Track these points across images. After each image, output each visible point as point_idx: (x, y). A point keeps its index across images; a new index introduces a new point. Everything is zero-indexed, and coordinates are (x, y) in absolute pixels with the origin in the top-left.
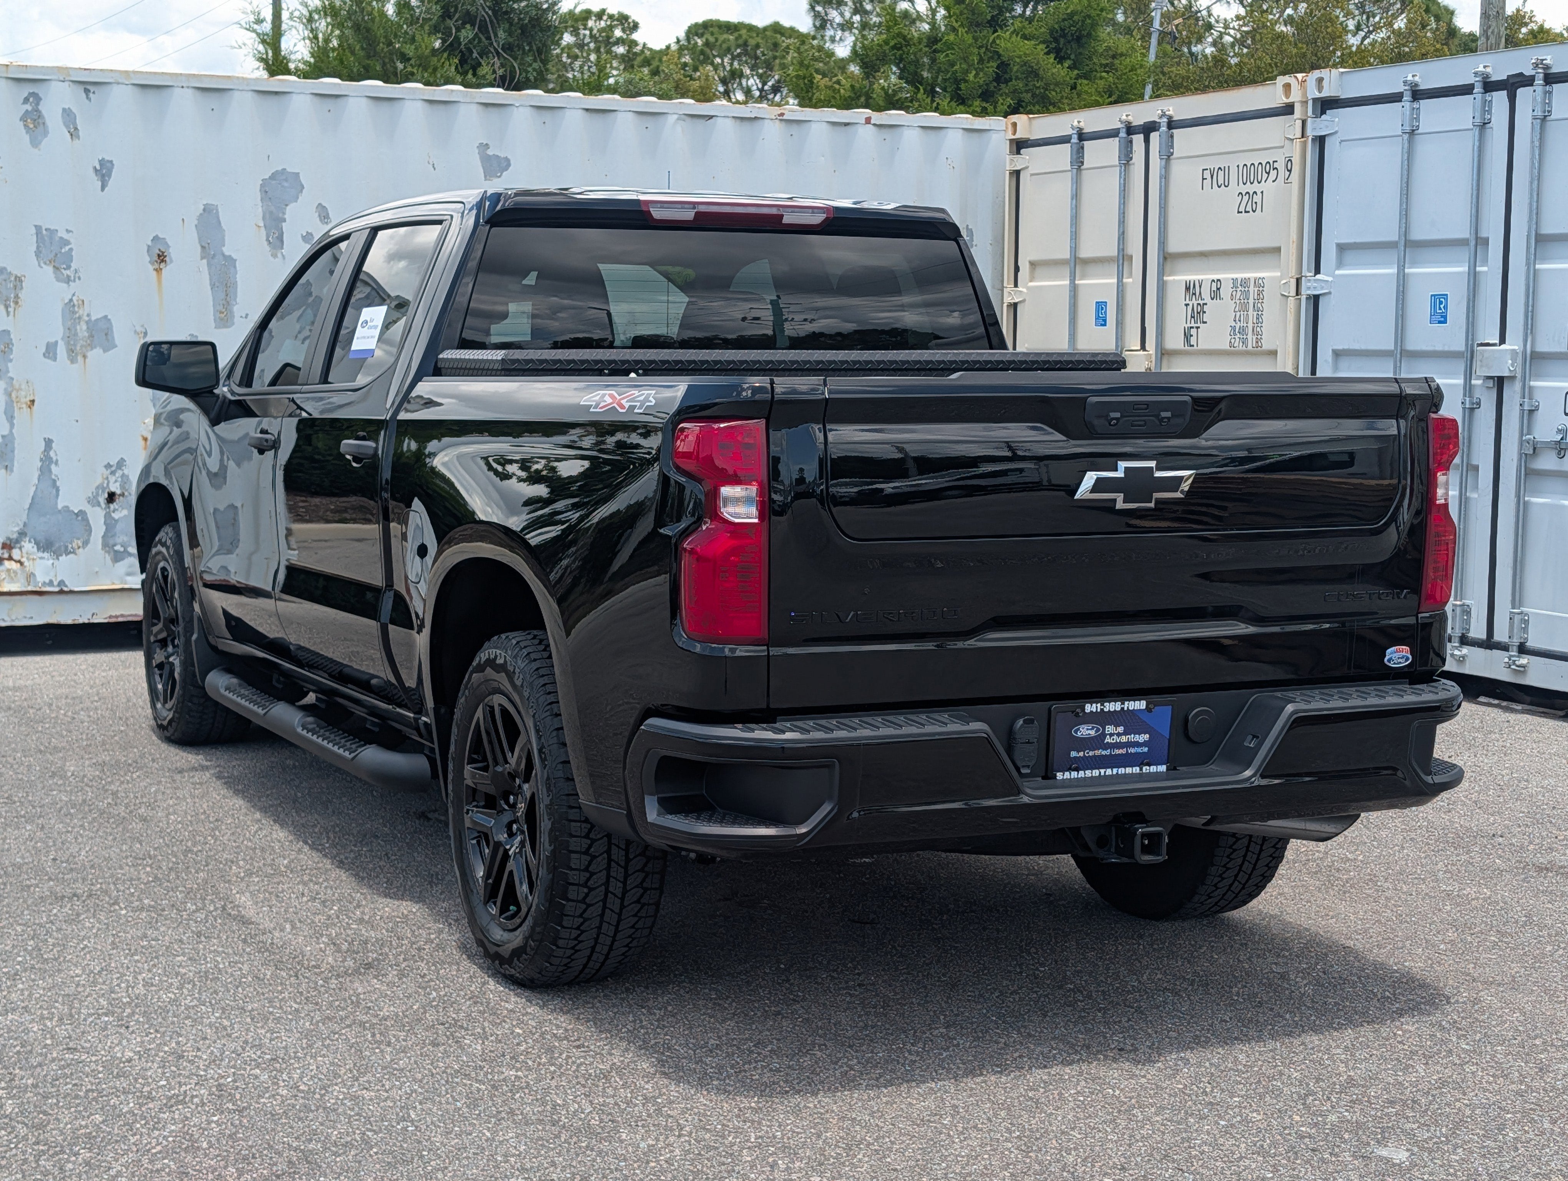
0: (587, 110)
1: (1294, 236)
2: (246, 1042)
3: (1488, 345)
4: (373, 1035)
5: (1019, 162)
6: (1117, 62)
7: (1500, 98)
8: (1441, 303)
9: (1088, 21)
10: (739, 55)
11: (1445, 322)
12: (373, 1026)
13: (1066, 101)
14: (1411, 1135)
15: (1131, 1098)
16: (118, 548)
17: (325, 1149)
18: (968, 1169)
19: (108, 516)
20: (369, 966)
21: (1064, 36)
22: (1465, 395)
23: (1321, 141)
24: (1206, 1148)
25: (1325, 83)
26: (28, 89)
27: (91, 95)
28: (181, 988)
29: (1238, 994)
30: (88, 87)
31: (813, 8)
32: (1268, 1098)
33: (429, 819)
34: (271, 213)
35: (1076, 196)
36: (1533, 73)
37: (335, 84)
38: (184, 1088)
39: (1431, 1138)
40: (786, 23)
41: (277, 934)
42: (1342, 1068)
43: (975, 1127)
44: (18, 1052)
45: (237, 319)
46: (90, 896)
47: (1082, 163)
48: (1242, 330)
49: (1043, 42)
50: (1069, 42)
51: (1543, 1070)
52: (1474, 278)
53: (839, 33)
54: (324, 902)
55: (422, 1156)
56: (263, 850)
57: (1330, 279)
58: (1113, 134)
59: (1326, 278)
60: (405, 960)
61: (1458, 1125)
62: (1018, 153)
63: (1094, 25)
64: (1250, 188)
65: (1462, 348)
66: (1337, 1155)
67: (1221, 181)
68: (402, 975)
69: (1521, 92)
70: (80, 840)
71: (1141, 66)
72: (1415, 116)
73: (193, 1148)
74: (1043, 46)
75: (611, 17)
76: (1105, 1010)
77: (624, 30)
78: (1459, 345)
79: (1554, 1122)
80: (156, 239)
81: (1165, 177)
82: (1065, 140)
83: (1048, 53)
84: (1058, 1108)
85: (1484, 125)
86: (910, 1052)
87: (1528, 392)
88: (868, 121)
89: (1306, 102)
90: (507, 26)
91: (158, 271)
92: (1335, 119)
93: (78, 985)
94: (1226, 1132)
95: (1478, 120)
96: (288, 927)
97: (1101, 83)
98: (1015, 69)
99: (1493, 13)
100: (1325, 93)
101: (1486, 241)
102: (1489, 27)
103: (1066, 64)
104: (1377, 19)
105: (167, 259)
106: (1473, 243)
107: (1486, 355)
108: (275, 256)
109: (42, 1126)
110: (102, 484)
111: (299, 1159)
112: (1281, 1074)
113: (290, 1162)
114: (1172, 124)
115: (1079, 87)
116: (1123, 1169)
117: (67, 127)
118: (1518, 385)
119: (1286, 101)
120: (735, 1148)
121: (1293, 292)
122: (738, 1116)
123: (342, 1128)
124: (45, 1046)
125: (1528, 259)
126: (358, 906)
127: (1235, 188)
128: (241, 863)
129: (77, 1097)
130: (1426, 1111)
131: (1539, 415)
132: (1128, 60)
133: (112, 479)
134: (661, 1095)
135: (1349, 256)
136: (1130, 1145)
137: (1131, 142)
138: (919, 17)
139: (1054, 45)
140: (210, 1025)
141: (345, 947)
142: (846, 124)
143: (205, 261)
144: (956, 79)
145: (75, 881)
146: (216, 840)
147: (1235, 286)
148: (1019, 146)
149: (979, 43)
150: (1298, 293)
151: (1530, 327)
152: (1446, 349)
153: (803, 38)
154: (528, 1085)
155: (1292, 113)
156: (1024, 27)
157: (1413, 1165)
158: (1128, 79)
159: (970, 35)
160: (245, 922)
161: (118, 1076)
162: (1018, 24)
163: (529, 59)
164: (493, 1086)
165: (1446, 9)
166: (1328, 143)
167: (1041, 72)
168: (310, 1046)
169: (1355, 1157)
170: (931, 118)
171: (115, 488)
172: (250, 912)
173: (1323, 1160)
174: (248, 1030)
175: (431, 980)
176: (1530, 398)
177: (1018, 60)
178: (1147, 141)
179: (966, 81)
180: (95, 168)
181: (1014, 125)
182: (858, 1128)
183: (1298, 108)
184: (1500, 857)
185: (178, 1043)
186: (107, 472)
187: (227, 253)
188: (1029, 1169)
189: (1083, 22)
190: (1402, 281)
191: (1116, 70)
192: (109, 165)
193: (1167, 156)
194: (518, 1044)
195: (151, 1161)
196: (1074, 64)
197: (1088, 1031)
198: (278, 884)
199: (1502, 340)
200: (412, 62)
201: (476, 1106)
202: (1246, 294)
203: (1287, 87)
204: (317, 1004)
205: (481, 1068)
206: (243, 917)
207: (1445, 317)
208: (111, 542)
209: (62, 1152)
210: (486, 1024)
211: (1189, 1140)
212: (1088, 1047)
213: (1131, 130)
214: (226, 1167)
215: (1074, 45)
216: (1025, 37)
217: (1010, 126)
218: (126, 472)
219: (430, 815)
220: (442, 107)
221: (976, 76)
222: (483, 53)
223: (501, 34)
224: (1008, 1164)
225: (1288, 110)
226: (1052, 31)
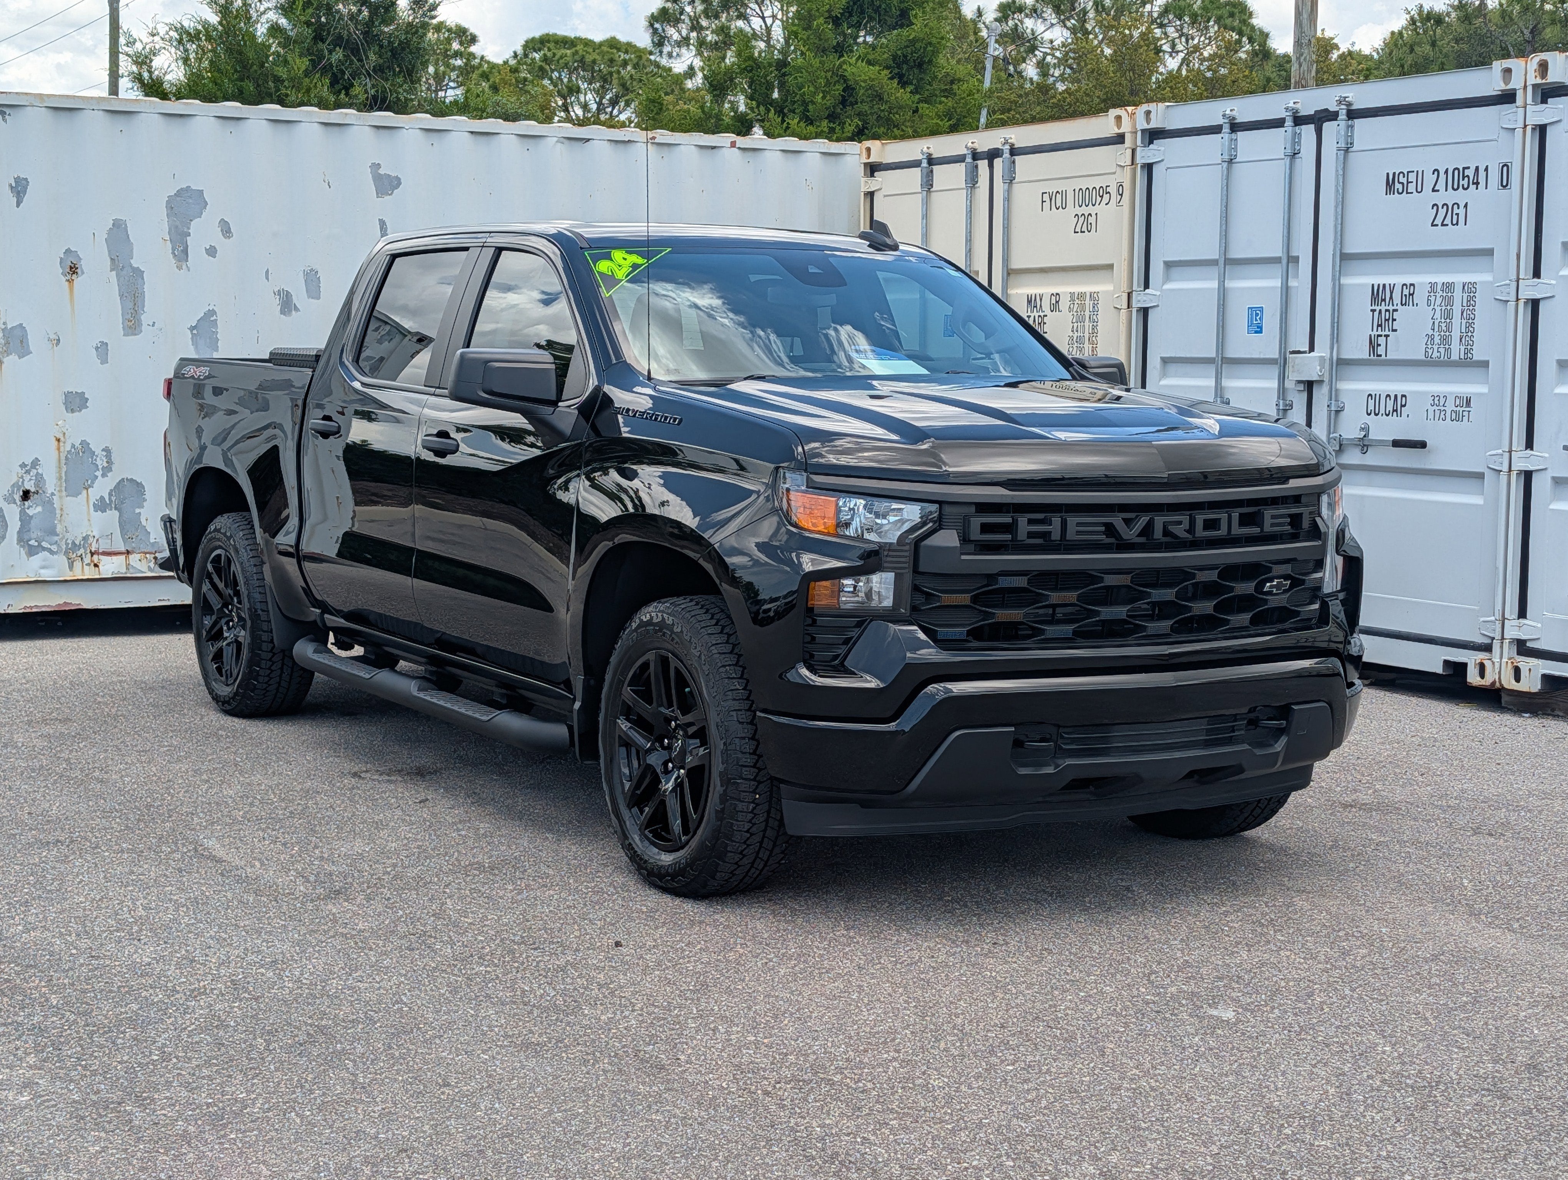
0: (472, 132)
1: (1125, 254)
2: (246, 949)
3: (1299, 352)
4: (356, 943)
5: (873, 184)
6: (955, 87)
7: (1309, 131)
8: (1257, 315)
9: (929, 48)
10: (576, 69)
11: (1261, 332)
12: (353, 937)
13: (908, 124)
14: (1236, 1000)
15: (1006, 978)
16: (33, 542)
17: (337, 1025)
18: (876, 1029)
19: (23, 513)
20: (338, 892)
21: (906, 62)
22: (1279, 398)
23: (1149, 168)
24: (1069, 1012)
25: (1153, 116)
27: (6, 117)
28: (177, 910)
29: (1090, 902)
30: (4, 109)
31: (652, 25)
32: (1118, 976)
33: (363, 779)
34: (177, 227)
35: (926, 216)
36: (1336, 109)
37: (237, 108)
38: (202, 984)
39: (1252, 1003)
40: (623, 38)
41: (249, 870)
42: (1179, 954)
43: (879, 1000)
44: (49, 960)
45: (144, 327)
46: (72, 842)
47: (932, 185)
48: (1080, 340)
49: (887, 68)
50: (912, 68)
51: (1345, 953)
52: (1286, 290)
53: (677, 49)
54: (284, 844)
55: (419, 1029)
56: (217, 804)
57: (1158, 293)
58: (960, 159)
59: (1154, 292)
60: (368, 887)
61: (1274, 994)
62: (872, 175)
63: (936, 52)
64: (1085, 210)
65: (1277, 356)
66: (1176, 1015)
67: (1059, 204)
68: (368, 899)
69: (1327, 126)
70: (48, 798)
71: (978, 91)
72: (1233, 148)
73: (225, 1026)
74: (886, 72)
75: (449, 30)
76: (979, 915)
77: (461, 44)
78: (1274, 353)
79: (1353, 990)
80: (68, 251)
81: (1008, 199)
82: (915, 164)
83: (891, 78)
84: (945, 986)
85: (1294, 155)
86: (818, 948)
87: (1334, 394)
88: (733, 144)
89: (1136, 133)
90: (377, 48)
91: (71, 282)
92: (1160, 145)
93: (85, 910)
94: (1084, 1000)
95: (1289, 151)
96: (257, 864)
97: (940, 107)
98: (862, 91)
99: (1305, 41)
100: (1153, 125)
101: (1296, 260)
102: (1302, 55)
103: (908, 90)
104: (1196, 41)
105: (79, 271)
106: (1284, 261)
107: (1297, 362)
108: (179, 268)
109: (85, 1014)
110: (17, 482)
111: (315, 1032)
112: (1129, 959)
113: (308, 1034)
114: (1014, 152)
115: (920, 110)
116: (1002, 1027)
118: (1325, 389)
119: (1117, 131)
120: (681, 1018)
121: (1125, 306)
122: (680, 996)
123: (346, 1008)
124: (71, 955)
125: (1333, 276)
126: (316, 847)
127: (1072, 210)
128: (201, 815)
129: (111, 991)
130: (1249, 984)
131: (1343, 415)
132: (966, 85)
133: (27, 478)
134: (612, 982)
135: (1175, 271)
136: (1007, 1011)
137: (977, 167)
138: (755, 36)
139: (896, 71)
140: (211, 937)
141: (312, 878)
142: (713, 148)
143: (114, 273)
144: (804, 101)
145: (55, 830)
146: (172, 797)
147: (1072, 300)
148: (872, 169)
149: (826, 68)
150: (1129, 306)
151: (1336, 337)
152: (1262, 356)
153: (640, 53)
154: (497, 977)
155: (1123, 142)
156: (868, 53)
157: (1239, 1021)
158: (966, 104)
159: (817, 60)
160: (220, 861)
161: (142, 976)
162: (862, 50)
163: (400, 80)
164: (468, 978)
165: (1262, 32)
166: (1156, 170)
167: (885, 97)
168: (304, 951)
169: (1190, 1015)
170: (792, 143)
171: (30, 486)
172: (220, 853)
173: (1165, 1019)
174: (245, 940)
175: (396, 902)
176: (1337, 400)
177: (863, 84)
178: (991, 166)
179: (813, 103)
180: (11, 185)
181: (868, 150)
182: (781, 1002)
183: (1128, 138)
184: (1311, 797)
185: (187, 951)
186: (21, 472)
187: (135, 265)
188: (926, 1028)
189: (925, 49)
190: (1223, 294)
191: (955, 94)
192: (24, 182)
193: (1010, 180)
194: (483, 948)
195: (189, 1037)
196: (916, 89)
197: (966, 930)
198: (240, 830)
199: (1312, 349)
200: (286, 83)
201: (457, 992)
202: (1082, 307)
203: (1119, 118)
204: (300, 921)
205: (455, 966)
206: (214, 856)
207: (1261, 328)
208: (26, 537)
209: (110, 1031)
210: (451, 934)
211: (1055, 1006)
212: (967, 942)
213: (976, 156)
214: (255, 1039)
215: (916, 71)
216: (869, 63)
217: (864, 151)
218: (40, 471)
219: (363, 775)
220: (336, 129)
221: (824, 98)
222: (354, 75)
223: (372, 57)
224: (908, 1025)
225: (1119, 139)
226: (895, 57)
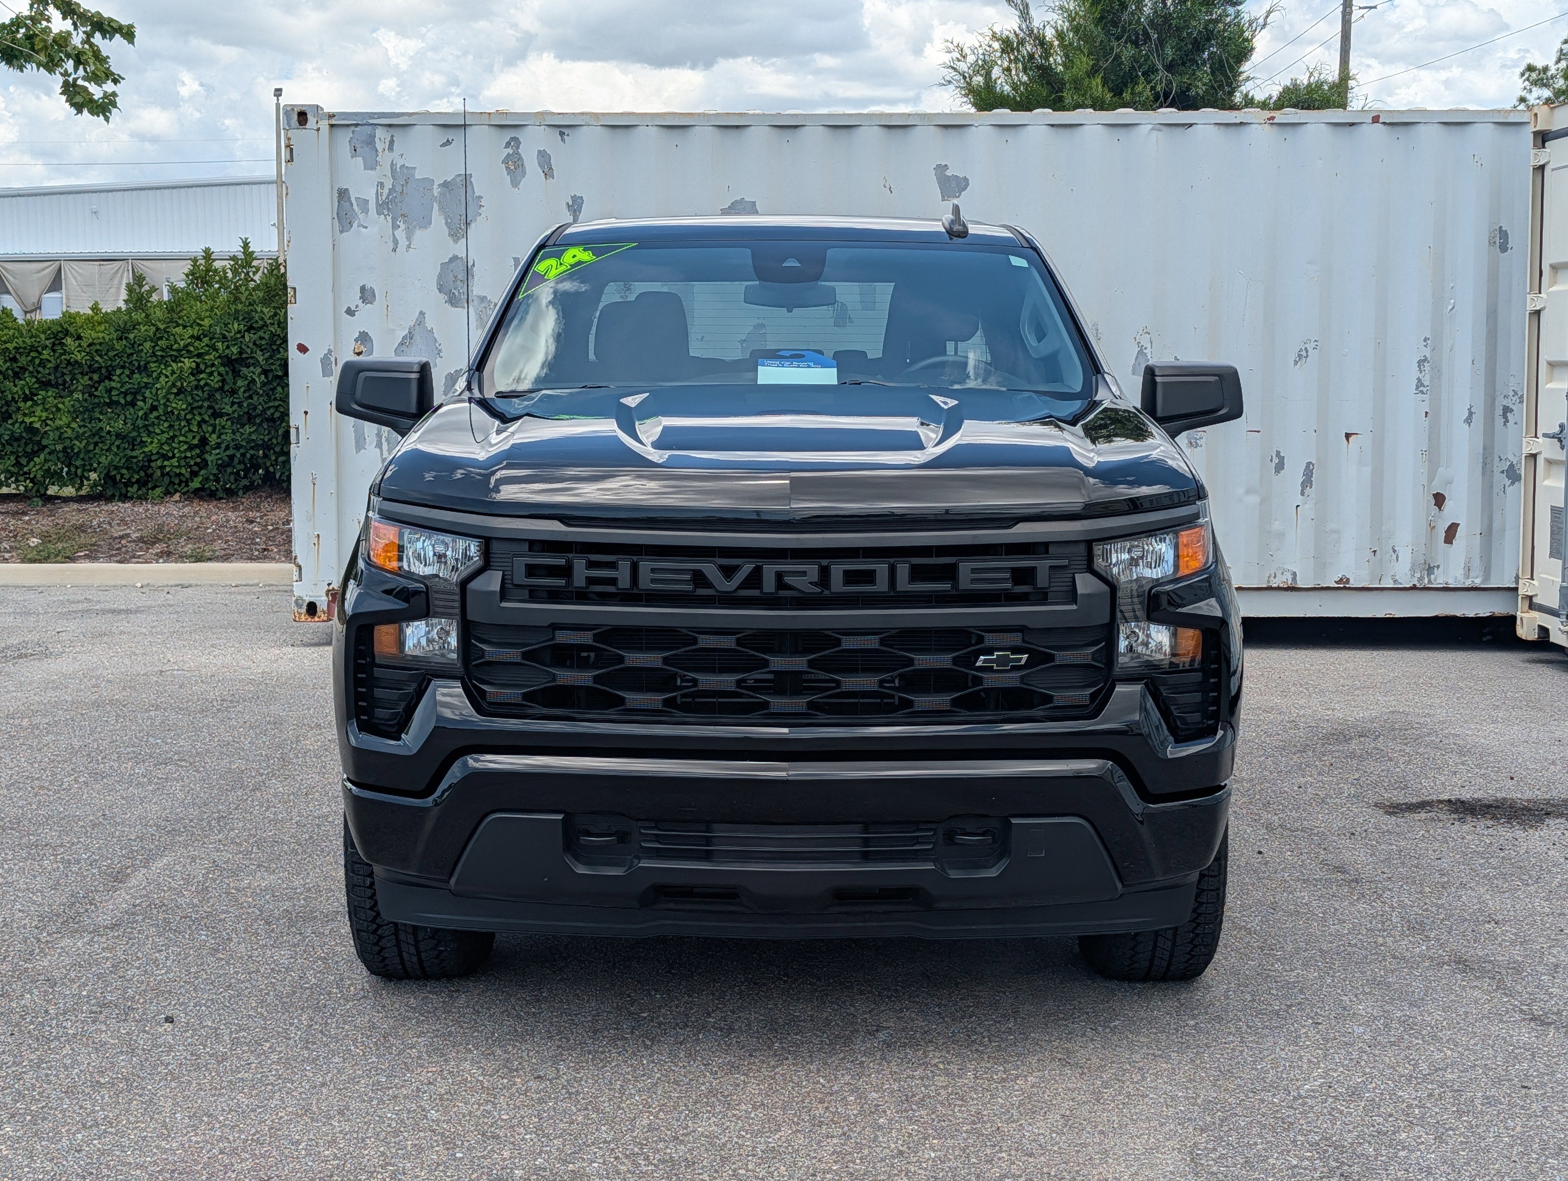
0: (1055, 125)
5: (1543, 156)
26: (508, 135)
27: (565, 137)
30: (563, 130)
62: (1543, 146)
88: (1376, 119)
117: (542, 167)
142: (1352, 124)
148: (1544, 138)
180: (567, 202)
181: (1536, 116)
192: (580, 201)
200: (1067, 85)
217: (1533, 118)
220: (900, 131)
